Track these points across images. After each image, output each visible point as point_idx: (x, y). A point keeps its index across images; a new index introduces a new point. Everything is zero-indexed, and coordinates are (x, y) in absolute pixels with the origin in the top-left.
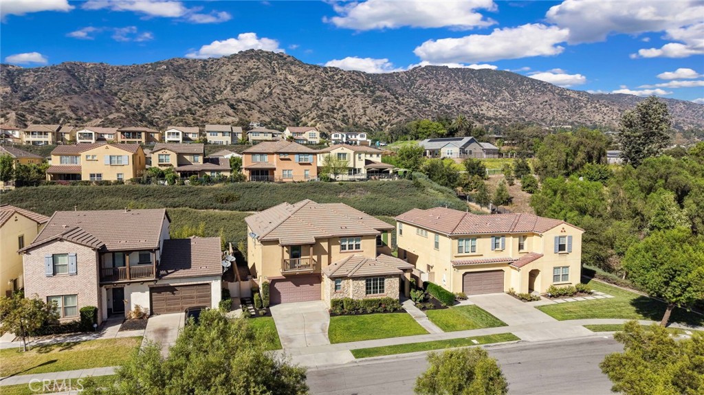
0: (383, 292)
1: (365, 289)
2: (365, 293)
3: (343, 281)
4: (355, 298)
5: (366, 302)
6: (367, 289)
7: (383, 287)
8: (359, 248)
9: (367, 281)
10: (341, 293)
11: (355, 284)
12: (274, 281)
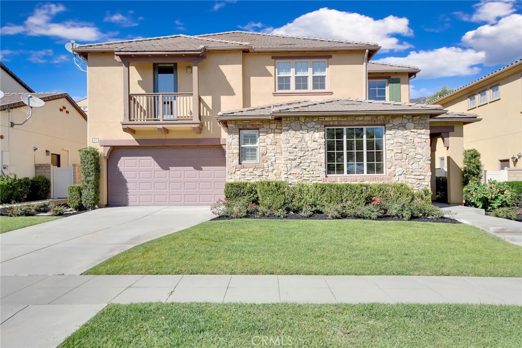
0: (379, 169)
1: (321, 157)
2: (323, 169)
3: (262, 137)
4: (293, 181)
5: (323, 190)
6: (330, 157)
7: (379, 156)
8: (323, 87)
9: (330, 134)
10: (256, 168)
11: (294, 141)
12: (116, 151)
